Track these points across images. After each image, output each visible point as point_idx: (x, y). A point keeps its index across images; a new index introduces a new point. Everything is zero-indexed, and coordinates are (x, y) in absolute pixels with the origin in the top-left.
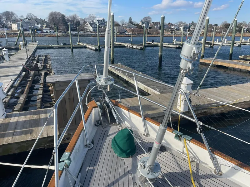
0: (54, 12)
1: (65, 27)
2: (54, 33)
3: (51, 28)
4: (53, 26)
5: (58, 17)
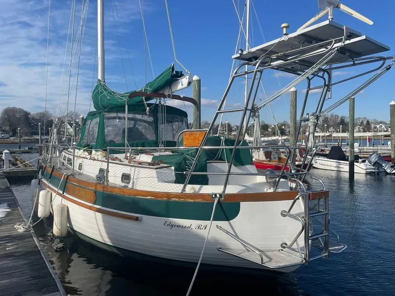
0: (12, 108)
1: (28, 130)
2: (8, 138)
3: (3, 131)
4: (7, 128)
5: (18, 116)
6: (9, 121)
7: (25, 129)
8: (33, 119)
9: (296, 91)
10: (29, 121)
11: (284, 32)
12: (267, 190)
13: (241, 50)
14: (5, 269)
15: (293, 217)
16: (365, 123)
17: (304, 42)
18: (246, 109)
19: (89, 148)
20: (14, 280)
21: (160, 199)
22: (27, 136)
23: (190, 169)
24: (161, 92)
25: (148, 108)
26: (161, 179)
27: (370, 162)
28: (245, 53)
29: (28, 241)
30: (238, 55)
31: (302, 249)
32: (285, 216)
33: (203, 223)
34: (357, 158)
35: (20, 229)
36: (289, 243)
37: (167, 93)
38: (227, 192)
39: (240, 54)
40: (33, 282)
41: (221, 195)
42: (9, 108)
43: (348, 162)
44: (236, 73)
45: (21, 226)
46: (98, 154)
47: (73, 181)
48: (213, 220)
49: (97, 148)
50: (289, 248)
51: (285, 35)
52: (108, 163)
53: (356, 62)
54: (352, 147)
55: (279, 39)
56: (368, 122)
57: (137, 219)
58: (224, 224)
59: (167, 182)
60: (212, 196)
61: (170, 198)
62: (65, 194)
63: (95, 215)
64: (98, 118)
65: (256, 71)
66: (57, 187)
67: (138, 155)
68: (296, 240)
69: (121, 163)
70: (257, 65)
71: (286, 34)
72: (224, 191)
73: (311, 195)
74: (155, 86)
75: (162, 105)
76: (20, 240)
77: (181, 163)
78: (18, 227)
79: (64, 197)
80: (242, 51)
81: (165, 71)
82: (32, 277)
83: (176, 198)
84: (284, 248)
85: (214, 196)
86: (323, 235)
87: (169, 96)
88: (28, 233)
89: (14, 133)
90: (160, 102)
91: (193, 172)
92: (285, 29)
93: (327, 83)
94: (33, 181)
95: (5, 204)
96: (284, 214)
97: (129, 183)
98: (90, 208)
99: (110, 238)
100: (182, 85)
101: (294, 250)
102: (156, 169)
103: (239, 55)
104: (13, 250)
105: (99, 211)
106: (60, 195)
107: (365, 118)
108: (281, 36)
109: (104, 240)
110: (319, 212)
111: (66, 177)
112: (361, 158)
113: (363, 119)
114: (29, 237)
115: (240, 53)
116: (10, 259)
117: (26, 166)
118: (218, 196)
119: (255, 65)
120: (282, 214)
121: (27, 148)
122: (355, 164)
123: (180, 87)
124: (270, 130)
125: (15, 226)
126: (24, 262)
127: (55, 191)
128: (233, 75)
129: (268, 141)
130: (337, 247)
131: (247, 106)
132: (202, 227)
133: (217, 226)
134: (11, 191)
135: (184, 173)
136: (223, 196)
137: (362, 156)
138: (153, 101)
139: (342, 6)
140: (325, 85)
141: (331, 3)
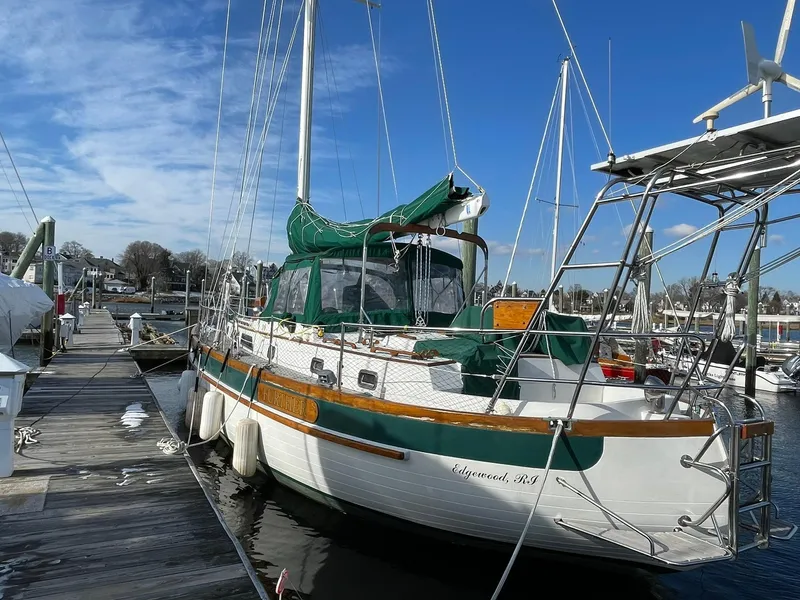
1: (167, 281)
2: (133, 293)
3: (126, 280)
4: (133, 276)
5: (152, 256)
6: (136, 265)
7: (161, 278)
8: (176, 263)
10: (169, 265)
11: (709, 127)
12: (649, 415)
13: (612, 155)
14: (147, 515)
15: (705, 469)
16: (771, 297)
17: (747, 145)
18: (624, 264)
19: (290, 320)
20: (165, 537)
21: (446, 423)
22: (164, 291)
23: (504, 371)
24: (425, 224)
25: (398, 252)
26: (438, 386)
27: (786, 371)
28: (618, 161)
29: (181, 472)
30: (605, 164)
31: (723, 530)
32: (690, 466)
33: (531, 472)
34: (760, 363)
35: (168, 448)
36: (695, 518)
37: (436, 224)
38: (575, 417)
39: (611, 162)
40: (196, 542)
41: (565, 423)
42: (139, 242)
43: (744, 370)
44: (601, 197)
45: (168, 445)
46: (309, 332)
47: (271, 380)
48: (551, 467)
49: (305, 322)
50: (696, 527)
51: (708, 131)
52: (342, 351)
54: (753, 341)
55: (697, 138)
56: (777, 297)
57: (401, 457)
58: (571, 476)
59: (448, 391)
60: (548, 424)
61: (467, 423)
62: (254, 401)
63: (305, 438)
64: (309, 269)
65: (648, 195)
66: (239, 389)
67: (383, 336)
68: (710, 513)
69: (354, 350)
70: (649, 184)
71: (712, 131)
72: (570, 415)
73: (744, 430)
74: (414, 213)
75: (424, 248)
76: (168, 468)
77: (474, 356)
78: (163, 445)
79: (253, 407)
80: (614, 157)
81: (435, 187)
82: (194, 534)
83: (479, 423)
84: (685, 525)
85: (552, 423)
86: (756, 505)
87: (440, 231)
88: (181, 456)
89: (144, 286)
90: (420, 241)
91: (511, 376)
92: (709, 122)
93: (760, 220)
94: (186, 373)
95: (139, 406)
96: (686, 462)
97: (374, 388)
98: (297, 427)
99: (329, 483)
100: (468, 212)
101: (705, 531)
102: (429, 365)
103: (608, 164)
104: (157, 483)
105: (312, 432)
106: (245, 402)
107: (771, 289)
108: (700, 134)
109: (317, 486)
110: (752, 462)
111: (256, 371)
112: (768, 362)
113: (768, 291)
114: (182, 465)
115: (610, 160)
116: (157, 499)
117: (165, 343)
118: (560, 422)
119: (643, 184)
120: (682, 462)
121: (164, 313)
122: (758, 372)
123: (463, 215)
124: (589, 301)
125: (158, 444)
126: (180, 506)
127: (235, 396)
128: (596, 201)
129: (594, 322)
130: (781, 529)
131: (626, 259)
132: (529, 479)
133: (557, 479)
134: (145, 383)
135: (493, 377)
136: (570, 424)
137: (770, 359)
138: (406, 240)
139: (790, 80)
140: (758, 222)
141: (767, 73)
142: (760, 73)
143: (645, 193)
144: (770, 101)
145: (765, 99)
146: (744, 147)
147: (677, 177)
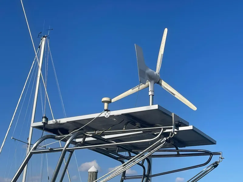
9: (97, 173)
11: (106, 108)
13: (45, 117)
17: (128, 122)
28: (50, 122)
30: (40, 124)
39: (44, 123)
44: (35, 148)
51: (105, 110)
53: (180, 153)
65: (66, 151)
70: (68, 142)
71: (107, 110)
80: (47, 120)
92: (106, 104)
93: (146, 173)
103: (42, 124)
115: (44, 121)
119: (65, 140)
128: (31, 150)
139: (164, 84)
140: (144, 175)
141: (151, 78)
142: (146, 77)
143: (64, 149)
144: (153, 95)
145: (150, 93)
146: (126, 124)
147: (87, 139)
